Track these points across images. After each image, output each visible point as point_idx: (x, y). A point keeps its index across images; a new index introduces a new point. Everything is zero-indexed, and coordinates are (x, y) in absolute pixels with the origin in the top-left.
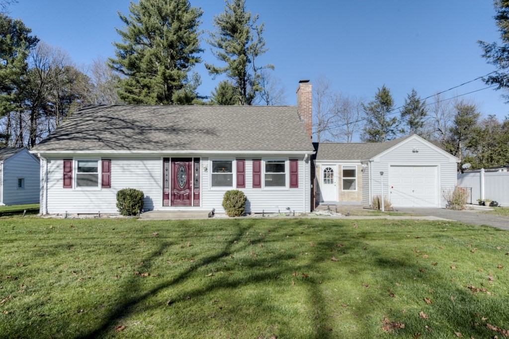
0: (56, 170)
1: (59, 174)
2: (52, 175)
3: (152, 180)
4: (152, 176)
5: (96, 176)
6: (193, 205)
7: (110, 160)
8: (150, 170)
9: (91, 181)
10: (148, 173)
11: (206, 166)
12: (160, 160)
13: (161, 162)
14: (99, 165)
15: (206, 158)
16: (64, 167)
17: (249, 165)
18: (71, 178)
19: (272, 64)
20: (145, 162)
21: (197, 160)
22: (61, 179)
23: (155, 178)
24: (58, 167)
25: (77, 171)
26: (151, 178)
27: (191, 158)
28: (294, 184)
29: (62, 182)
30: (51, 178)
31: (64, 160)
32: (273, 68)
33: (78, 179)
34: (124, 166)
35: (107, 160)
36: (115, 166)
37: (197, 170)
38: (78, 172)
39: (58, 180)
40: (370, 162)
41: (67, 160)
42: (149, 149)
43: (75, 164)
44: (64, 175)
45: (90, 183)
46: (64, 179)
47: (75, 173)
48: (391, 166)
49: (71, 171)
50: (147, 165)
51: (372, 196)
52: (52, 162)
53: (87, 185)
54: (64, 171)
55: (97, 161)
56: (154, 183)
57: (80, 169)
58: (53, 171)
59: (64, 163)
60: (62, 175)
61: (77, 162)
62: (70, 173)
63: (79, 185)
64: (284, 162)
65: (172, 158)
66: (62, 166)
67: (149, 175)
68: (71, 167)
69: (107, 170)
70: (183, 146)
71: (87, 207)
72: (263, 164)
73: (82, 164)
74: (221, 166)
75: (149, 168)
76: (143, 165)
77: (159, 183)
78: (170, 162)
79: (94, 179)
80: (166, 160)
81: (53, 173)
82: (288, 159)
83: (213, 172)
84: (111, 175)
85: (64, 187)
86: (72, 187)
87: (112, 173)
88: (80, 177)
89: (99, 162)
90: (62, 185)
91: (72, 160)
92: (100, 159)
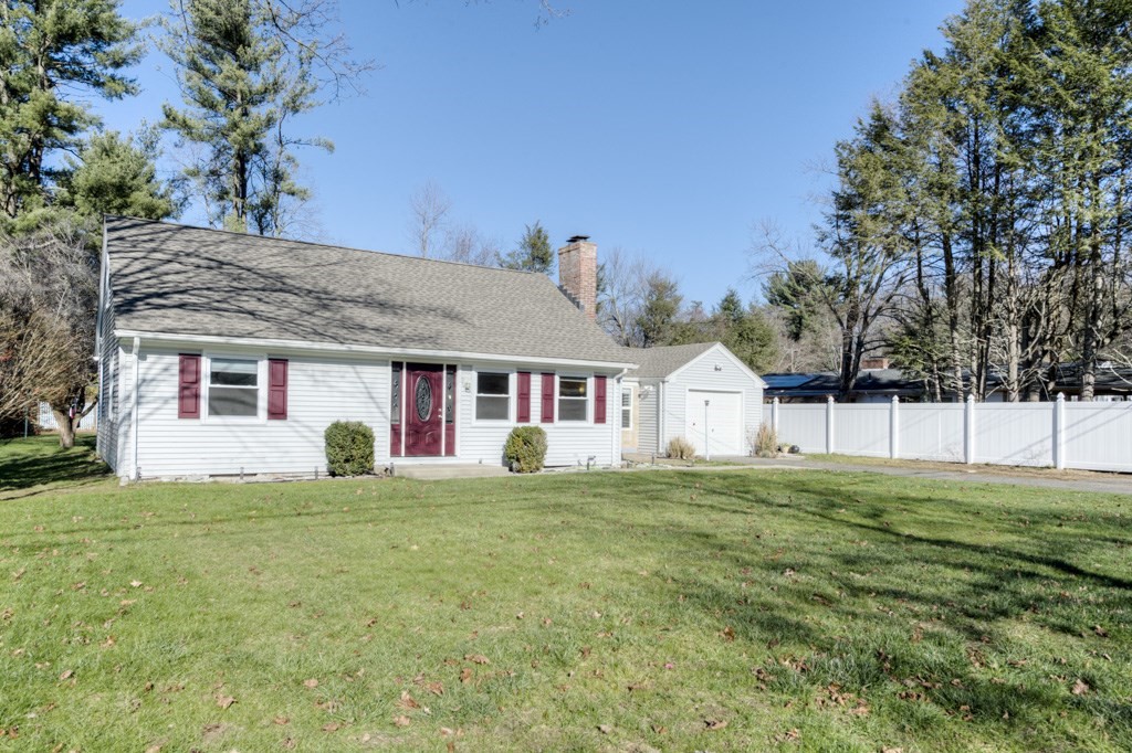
0: (160, 378)
1: (171, 386)
2: (150, 388)
3: (373, 405)
4: (372, 398)
5: (254, 394)
6: (443, 453)
7: (287, 360)
8: (369, 385)
9: (243, 403)
10: (364, 390)
11: (467, 381)
12: (387, 365)
13: (390, 368)
14: (262, 370)
15: (468, 366)
16: (182, 371)
17: (536, 382)
18: (197, 396)
19: (330, 140)
20: (359, 368)
21: (452, 369)
22: (174, 398)
23: (378, 400)
24: (166, 370)
25: (209, 380)
26: (370, 400)
27: (442, 365)
28: (600, 417)
29: (175, 405)
30: (149, 394)
31: (180, 354)
32: (330, 148)
33: (212, 399)
34: (317, 373)
35: (279, 361)
36: (296, 374)
37: (452, 387)
38: (212, 382)
39: (166, 401)
40: (663, 382)
41: (190, 356)
42: (378, 344)
43: (206, 366)
44: (182, 389)
45: (237, 406)
46: (182, 398)
47: (206, 385)
48: (690, 390)
49: (197, 381)
50: (362, 375)
52: (151, 358)
53: (234, 413)
54: (182, 381)
55: (255, 362)
56: (376, 410)
57: (216, 377)
58: (153, 380)
59: (181, 362)
60: (177, 389)
61: (209, 361)
62: (195, 386)
63: (214, 411)
64: (585, 379)
65: (408, 364)
66: (176, 369)
67: (366, 395)
68: (197, 372)
69: (279, 384)
70: (433, 340)
71: (235, 461)
72: (557, 380)
73: (221, 367)
74: (492, 383)
75: (366, 380)
76: (354, 375)
77: (384, 410)
78: (404, 371)
79: (247, 398)
80: (397, 366)
81: (154, 383)
82: (593, 375)
83: (479, 391)
84: (289, 393)
85: (180, 417)
86: (198, 417)
87: (289, 388)
88: (216, 394)
89: (259, 363)
90: (176, 412)
91: (200, 355)
92: (266, 357)
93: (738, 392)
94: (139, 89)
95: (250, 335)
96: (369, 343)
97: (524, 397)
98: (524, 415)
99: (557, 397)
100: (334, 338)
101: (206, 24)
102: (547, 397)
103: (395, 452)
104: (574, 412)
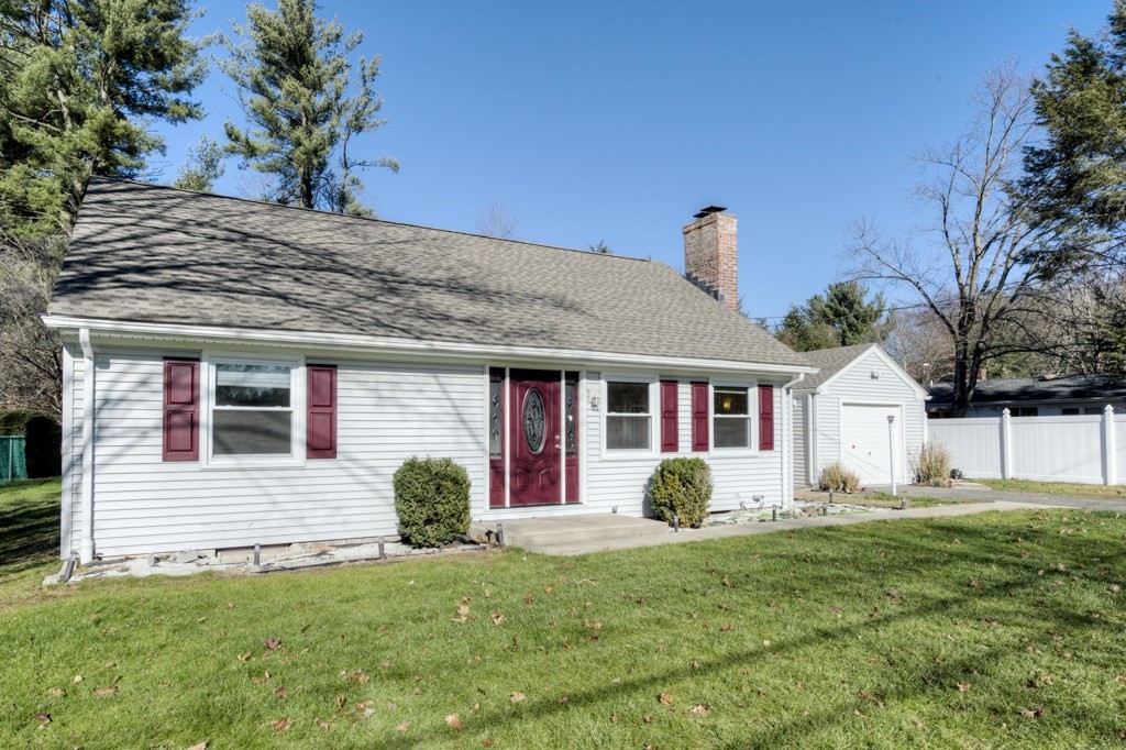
0: (134, 396)
1: (150, 411)
2: (117, 414)
3: (464, 432)
4: (463, 421)
5: (285, 419)
6: (563, 500)
7: (335, 366)
8: (458, 403)
9: (268, 433)
10: (451, 410)
11: (593, 392)
12: (483, 373)
13: (487, 377)
14: (298, 383)
15: (595, 374)
16: (169, 386)
17: (685, 393)
18: (193, 425)
19: (395, 160)
20: (445, 378)
21: (573, 378)
22: (157, 428)
23: (472, 425)
24: (143, 383)
25: (213, 400)
26: (460, 425)
27: (559, 372)
28: (767, 443)
29: (158, 439)
30: (115, 423)
31: (165, 358)
32: (395, 168)
33: (219, 428)
34: (381, 386)
35: (323, 368)
36: (350, 386)
37: (573, 407)
38: (218, 403)
39: (144, 433)
40: (813, 395)
41: (181, 360)
42: (471, 340)
43: (208, 376)
44: (168, 415)
45: (259, 438)
46: (168, 427)
47: (207, 409)
48: (845, 404)
49: (194, 401)
50: (449, 388)
51: (820, 469)
52: (117, 365)
53: (256, 449)
54: (169, 401)
55: (287, 370)
56: (468, 439)
57: (223, 394)
58: (121, 400)
59: (168, 370)
60: (160, 414)
61: (213, 368)
62: (191, 408)
63: (222, 447)
64: (746, 389)
65: (512, 370)
66: (159, 382)
67: (454, 418)
68: (194, 386)
69: (323, 403)
70: (548, 335)
71: (255, 525)
72: (711, 391)
73: (231, 378)
74: (627, 396)
75: (453, 395)
76: (436, 388)
77: (481, 439)
78: (507, 380)
79: (275, 426)
80: (497, 374)
81: (123, 405)
82: (757, 383)
83: (610, 410)
84: (339, 417)
85: (165, 459)
86: (196, 458)
87: (339, 409)
88: (224, 421)
89: (293, 371)
90: (160, 450)
91: (198, 360)
92: (303, 361)
93: (897, 406)
94: (204, 113)
95: (276, 326)
96: (457, 338)
97: (670, 416)
98: (670, 444)
99: (712, 415)
100: (407, 331)
101: (269, 46)
102: (699, 416)
103: (496, 501)
104: (733, 435)
